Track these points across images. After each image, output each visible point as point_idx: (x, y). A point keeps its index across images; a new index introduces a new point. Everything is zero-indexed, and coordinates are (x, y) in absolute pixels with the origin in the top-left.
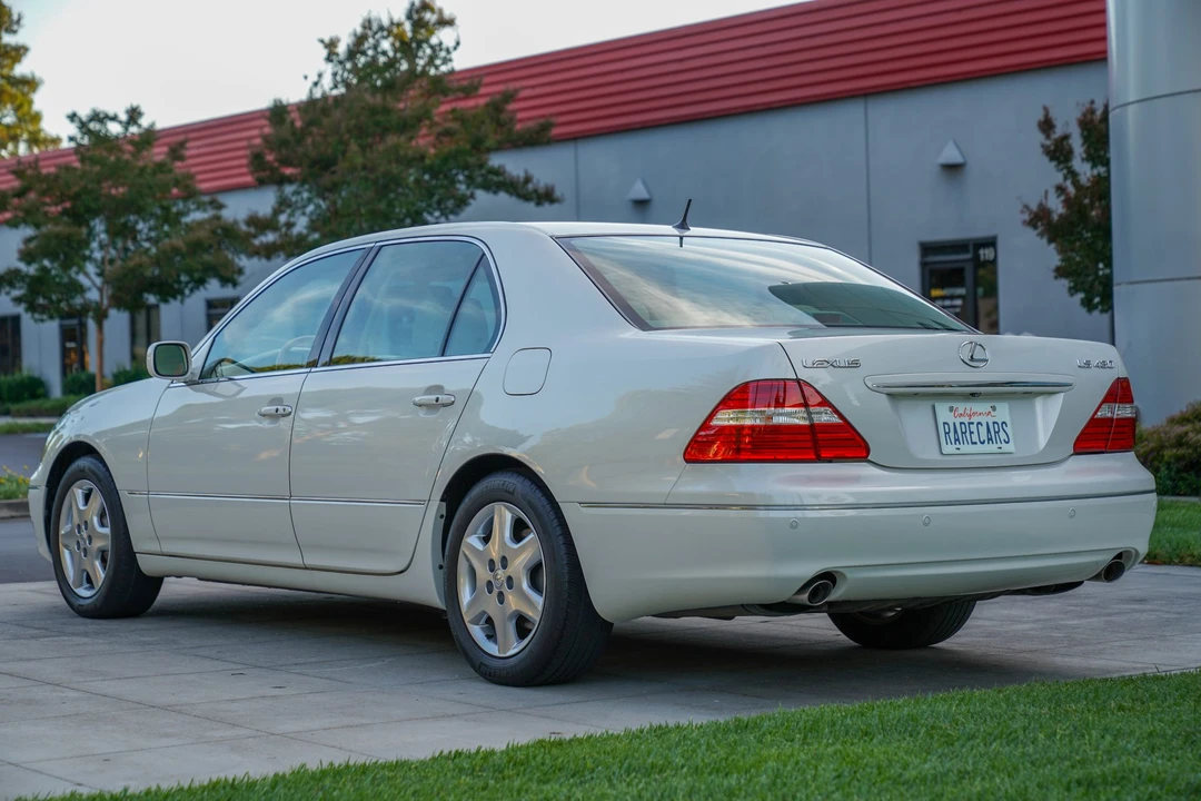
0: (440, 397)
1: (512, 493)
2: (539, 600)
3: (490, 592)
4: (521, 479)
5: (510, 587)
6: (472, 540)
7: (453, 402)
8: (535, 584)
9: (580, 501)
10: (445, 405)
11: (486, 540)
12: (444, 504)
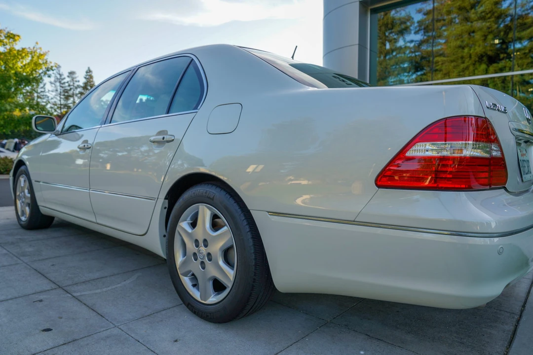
0: (165, 136)
1: (213, 199)
2: (231, 273)
3: (196, 259)
4: (218, 190)
5: (210, 260)
6: (184, 225)
7: (173, 140)
8: (228, 261)
9: (269, 211)
10: (168, 142)
11: (194, 225)
12: (167, 201)
